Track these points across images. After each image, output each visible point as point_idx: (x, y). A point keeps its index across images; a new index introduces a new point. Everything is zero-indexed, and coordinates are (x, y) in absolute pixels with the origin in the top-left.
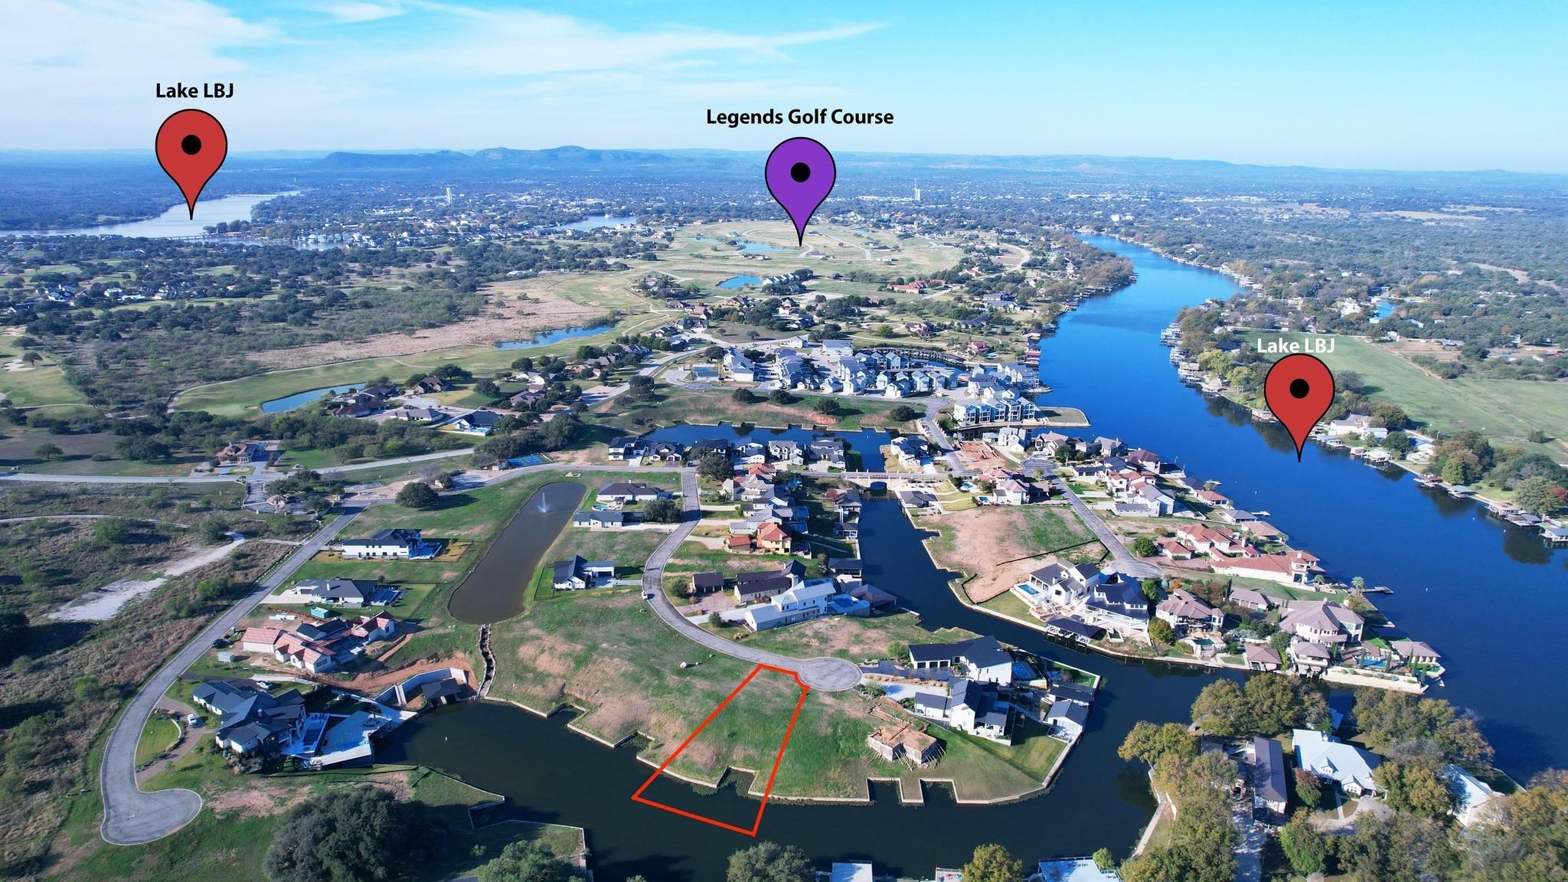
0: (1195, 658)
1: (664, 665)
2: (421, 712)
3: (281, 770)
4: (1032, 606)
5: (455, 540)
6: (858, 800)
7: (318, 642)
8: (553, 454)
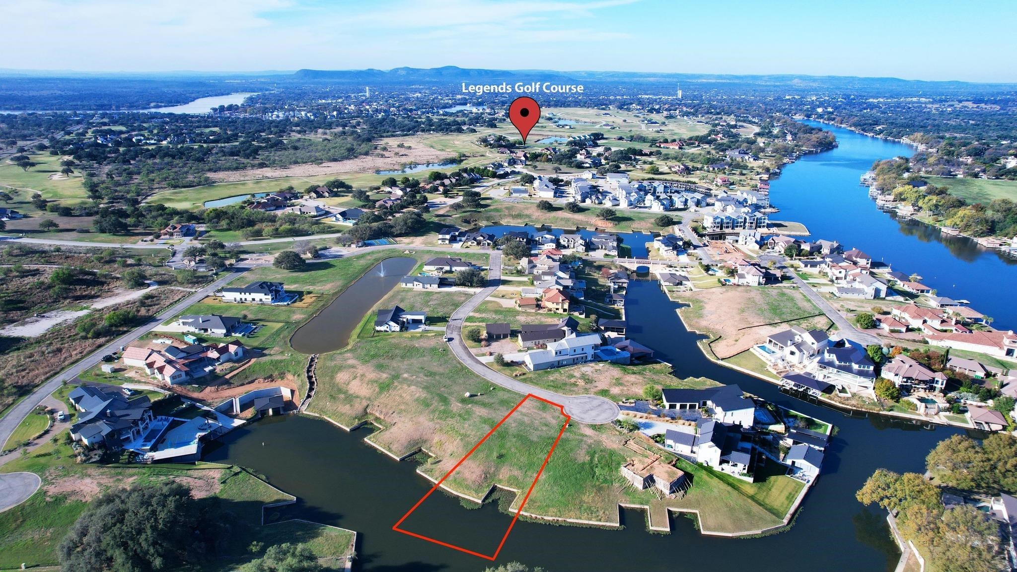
0: (919, 415)
1: (451, 394)
2: (250, 421)
3: (117, 462)
4: (769, 363)
5: (309, 293)
6: (608, 524)
7: (179, 361)
8: (398, 239)
